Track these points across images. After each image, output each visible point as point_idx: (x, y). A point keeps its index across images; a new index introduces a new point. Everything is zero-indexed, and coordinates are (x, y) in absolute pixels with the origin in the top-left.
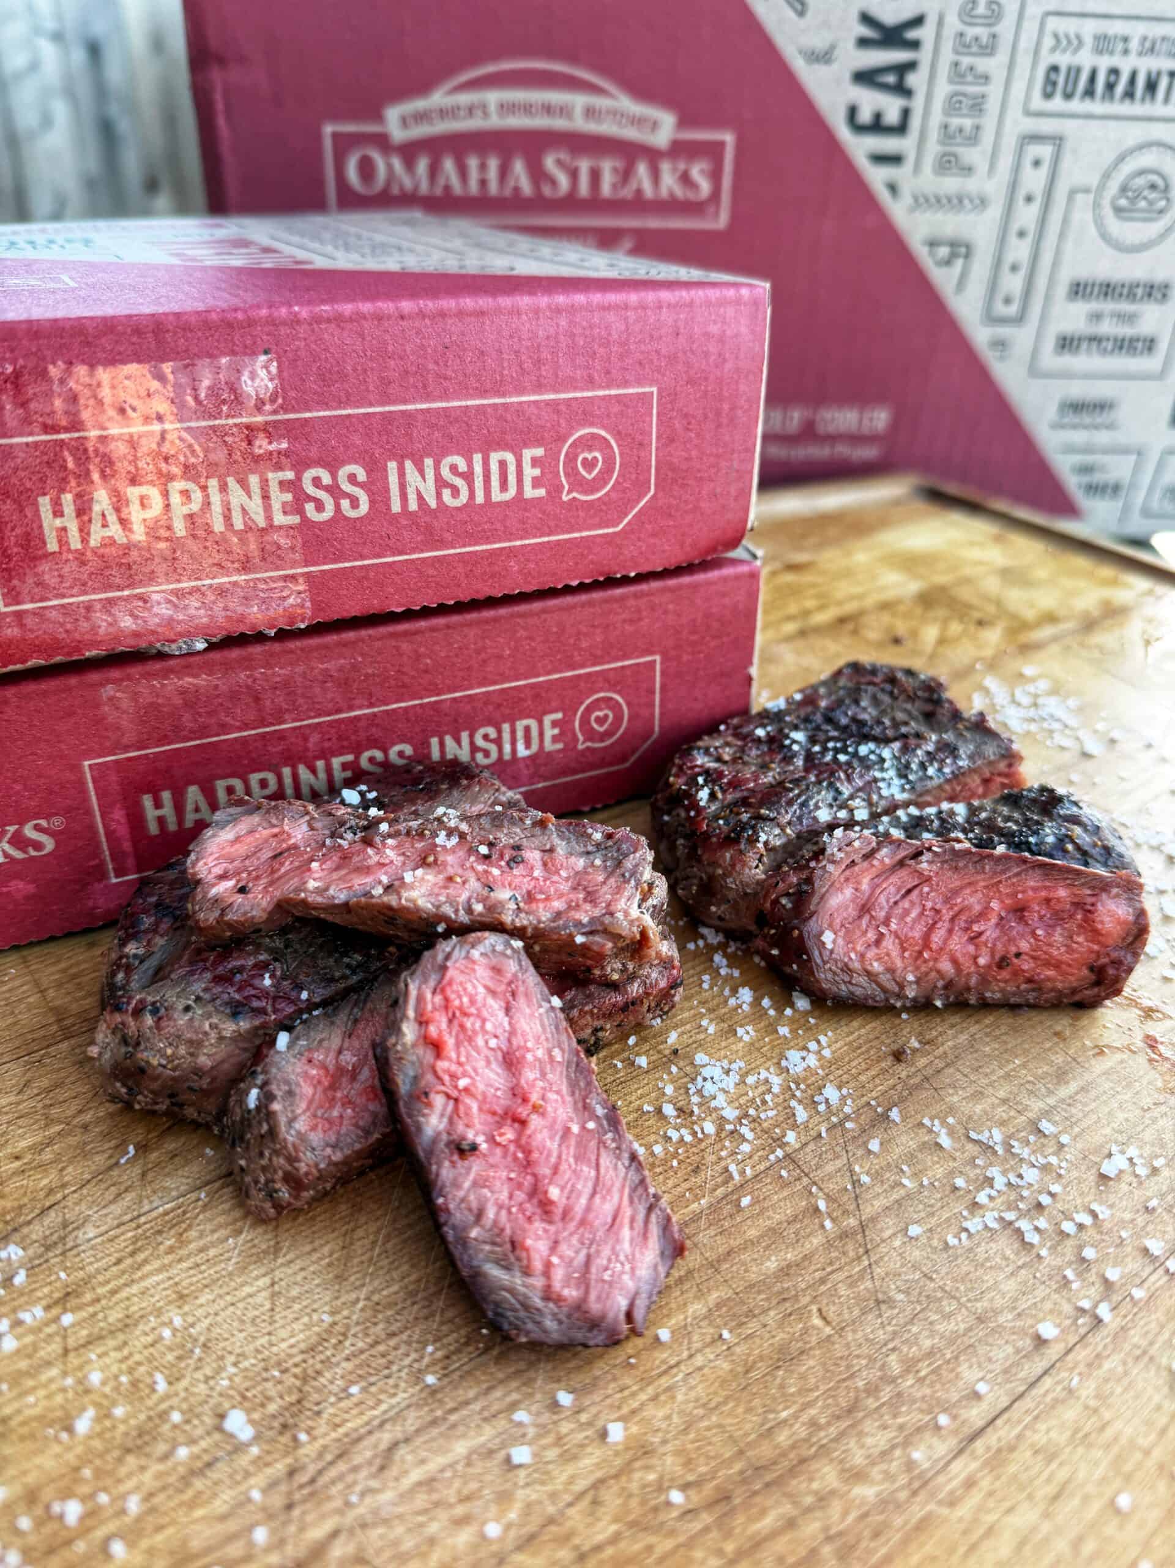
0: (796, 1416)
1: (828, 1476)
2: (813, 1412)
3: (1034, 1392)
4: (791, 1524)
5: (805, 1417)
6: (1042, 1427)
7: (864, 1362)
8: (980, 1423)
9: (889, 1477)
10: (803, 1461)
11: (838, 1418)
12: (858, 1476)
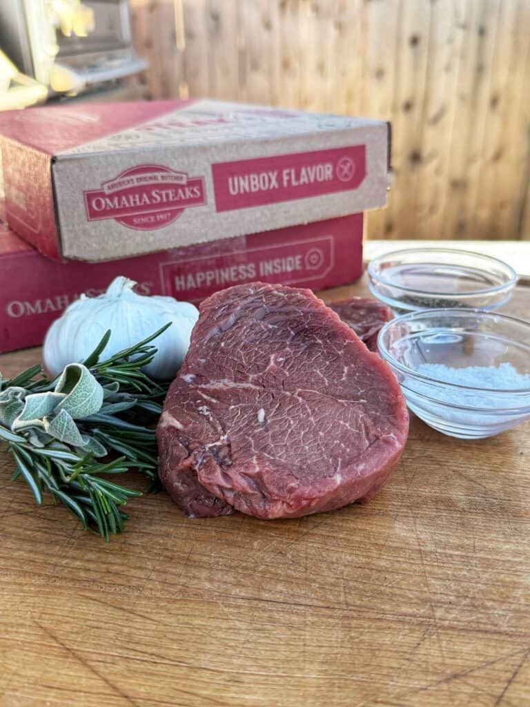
0: (215, 557)
1: (204, 574)
2: (221, 560)
3: (293, 606)
4: (179, 575)
5: (217, 559)
6: (282, 614)
7: (253, 561)
8: (264, 599)
9: (219, 587)
10: (202, 567)
11: (225, 565)
12: (210, 580)
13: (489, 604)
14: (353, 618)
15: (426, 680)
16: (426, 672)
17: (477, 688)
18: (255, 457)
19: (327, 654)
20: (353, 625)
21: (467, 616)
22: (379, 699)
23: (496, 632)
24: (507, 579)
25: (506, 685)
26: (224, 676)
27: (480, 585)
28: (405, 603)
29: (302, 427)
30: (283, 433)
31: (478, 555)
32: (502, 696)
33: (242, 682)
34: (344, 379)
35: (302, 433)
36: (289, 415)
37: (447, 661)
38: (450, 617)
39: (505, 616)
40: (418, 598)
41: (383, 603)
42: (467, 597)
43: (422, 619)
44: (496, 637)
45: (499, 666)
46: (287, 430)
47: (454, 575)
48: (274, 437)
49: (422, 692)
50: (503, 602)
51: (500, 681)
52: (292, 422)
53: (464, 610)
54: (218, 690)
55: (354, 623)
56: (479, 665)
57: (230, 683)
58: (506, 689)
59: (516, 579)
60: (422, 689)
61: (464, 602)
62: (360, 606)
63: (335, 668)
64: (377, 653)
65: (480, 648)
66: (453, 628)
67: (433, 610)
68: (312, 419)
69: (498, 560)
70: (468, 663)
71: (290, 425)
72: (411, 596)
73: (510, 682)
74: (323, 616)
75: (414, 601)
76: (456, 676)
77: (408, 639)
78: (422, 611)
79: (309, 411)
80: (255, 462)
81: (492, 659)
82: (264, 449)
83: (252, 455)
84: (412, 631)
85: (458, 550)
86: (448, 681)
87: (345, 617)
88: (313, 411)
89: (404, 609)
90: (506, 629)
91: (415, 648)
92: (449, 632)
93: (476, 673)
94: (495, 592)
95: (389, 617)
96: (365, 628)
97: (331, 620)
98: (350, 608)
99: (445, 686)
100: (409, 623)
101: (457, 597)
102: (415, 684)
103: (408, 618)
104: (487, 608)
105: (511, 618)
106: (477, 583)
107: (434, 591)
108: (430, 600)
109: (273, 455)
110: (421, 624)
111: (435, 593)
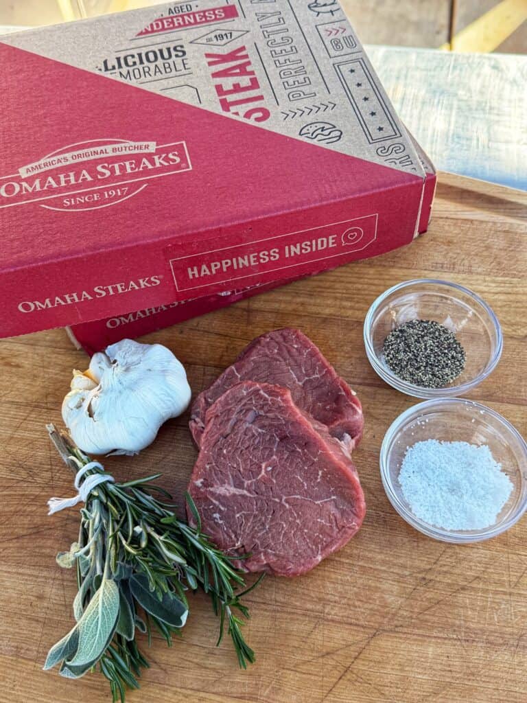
13: (357, 603)
14: (278, 611)
15: (312, 656)
16: (312, 651)
17: (337, 662)
18: (262, 554)
19: (261, 637)
20: (278, 617)
21: (343, 612)
22: (286, 667)
23: (357, 625)
24: (373, 585)
25: (352, 660)
26: (206, 650)
27: (355, 588)
28: (309, 601)
29: (292, 528)
30: (279, 533)
31: (360, 564)
32: (349, 667)
33: (215, 654)
34: (319, 480)
35: (293, 532)
36: (281, 520)
37: (325, 643)
38: (333, 613)
39: (364, 613)
40: (317, 597)
41: (297, 601)
42: (346, 597)
43: (317, 614)
44: (355, 628)
45: (352, 648)
46: (281, 532)
47: (341, 580)
48: (273, 537)
49: (308, 663)
50: (366, 603)
51: (351, 657)
52: (284, 526)
53: (341, 608)
54: (203, 659)
55: (278, 615)
56: (342, 646)
57: (209, 655)
58: (353, 662)
59: (378, 585)
60: (308, 661)
61: (343, 602)
62: (283, 603)
63: (264, 646)
64: (288, 636)
65: (345, 635)
66: (333, 621)
67: (324, 607)
68: (298, 521)
69: (371, 568)
70: (337, 645)
71: (283, 527)
72: (313, 596)
73: (356, 658)
74: (262, 609)
75: (315, 599)
76: (328, 654)
77: (307, 628)
78: (318, 607)
79: (296, 515)
80: (263, 558)
81: (349, 643)
82: (268, 546)
83: (260, 553)
84: (310, 621)
85: (348, 558)
86: (323, 656)
87: (274, 611)
88: (298, 514)
89: (309, 606)
90: (363, 623)
91: (309, 634)
92: (330, 623)
93: (339, 652)
94: (363, 594)
95: (299, 611)
96: (283, 619)
97: (265, 613)
98: (277, 604)
99: (321, 660)
100: (309, 616)
101: (340, 597)
102: (306, 658)
103: (309, 612)
104: (356, 607)
105: (368, 615)
106: (354, 587)
107: (327, 592)
108: (324, 599)
109: (274, 551)
110: (316, 617)
111: (328, 594)
